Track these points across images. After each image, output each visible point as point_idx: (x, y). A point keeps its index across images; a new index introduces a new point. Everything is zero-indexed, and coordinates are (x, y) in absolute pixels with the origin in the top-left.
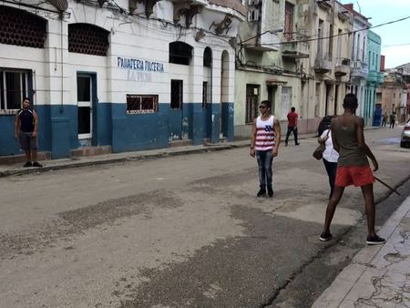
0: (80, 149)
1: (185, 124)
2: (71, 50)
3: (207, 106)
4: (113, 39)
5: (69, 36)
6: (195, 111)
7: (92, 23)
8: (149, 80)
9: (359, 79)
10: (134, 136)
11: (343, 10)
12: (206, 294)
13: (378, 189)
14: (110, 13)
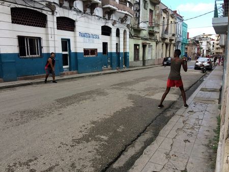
0: (64, 72)
1: (109, 61)
2: (58, 29)
3: (118, 53)
4: (77, 24)
5: (57, 22)
6: (113, 55)
7: (67, 17)
8: (93, 42)
9: (179, 42)
10: (87, 66)
11: (173, 13)
12: (118, 130)
13: (185, 86)
14: (75, 13)
